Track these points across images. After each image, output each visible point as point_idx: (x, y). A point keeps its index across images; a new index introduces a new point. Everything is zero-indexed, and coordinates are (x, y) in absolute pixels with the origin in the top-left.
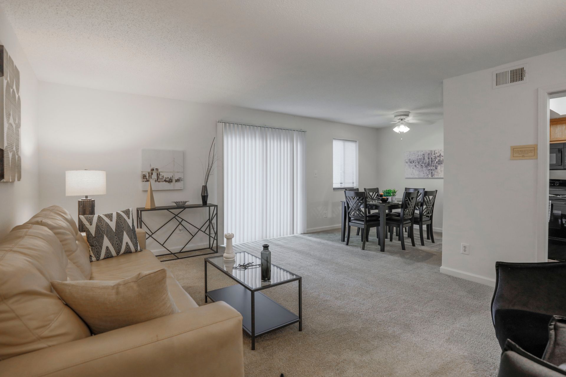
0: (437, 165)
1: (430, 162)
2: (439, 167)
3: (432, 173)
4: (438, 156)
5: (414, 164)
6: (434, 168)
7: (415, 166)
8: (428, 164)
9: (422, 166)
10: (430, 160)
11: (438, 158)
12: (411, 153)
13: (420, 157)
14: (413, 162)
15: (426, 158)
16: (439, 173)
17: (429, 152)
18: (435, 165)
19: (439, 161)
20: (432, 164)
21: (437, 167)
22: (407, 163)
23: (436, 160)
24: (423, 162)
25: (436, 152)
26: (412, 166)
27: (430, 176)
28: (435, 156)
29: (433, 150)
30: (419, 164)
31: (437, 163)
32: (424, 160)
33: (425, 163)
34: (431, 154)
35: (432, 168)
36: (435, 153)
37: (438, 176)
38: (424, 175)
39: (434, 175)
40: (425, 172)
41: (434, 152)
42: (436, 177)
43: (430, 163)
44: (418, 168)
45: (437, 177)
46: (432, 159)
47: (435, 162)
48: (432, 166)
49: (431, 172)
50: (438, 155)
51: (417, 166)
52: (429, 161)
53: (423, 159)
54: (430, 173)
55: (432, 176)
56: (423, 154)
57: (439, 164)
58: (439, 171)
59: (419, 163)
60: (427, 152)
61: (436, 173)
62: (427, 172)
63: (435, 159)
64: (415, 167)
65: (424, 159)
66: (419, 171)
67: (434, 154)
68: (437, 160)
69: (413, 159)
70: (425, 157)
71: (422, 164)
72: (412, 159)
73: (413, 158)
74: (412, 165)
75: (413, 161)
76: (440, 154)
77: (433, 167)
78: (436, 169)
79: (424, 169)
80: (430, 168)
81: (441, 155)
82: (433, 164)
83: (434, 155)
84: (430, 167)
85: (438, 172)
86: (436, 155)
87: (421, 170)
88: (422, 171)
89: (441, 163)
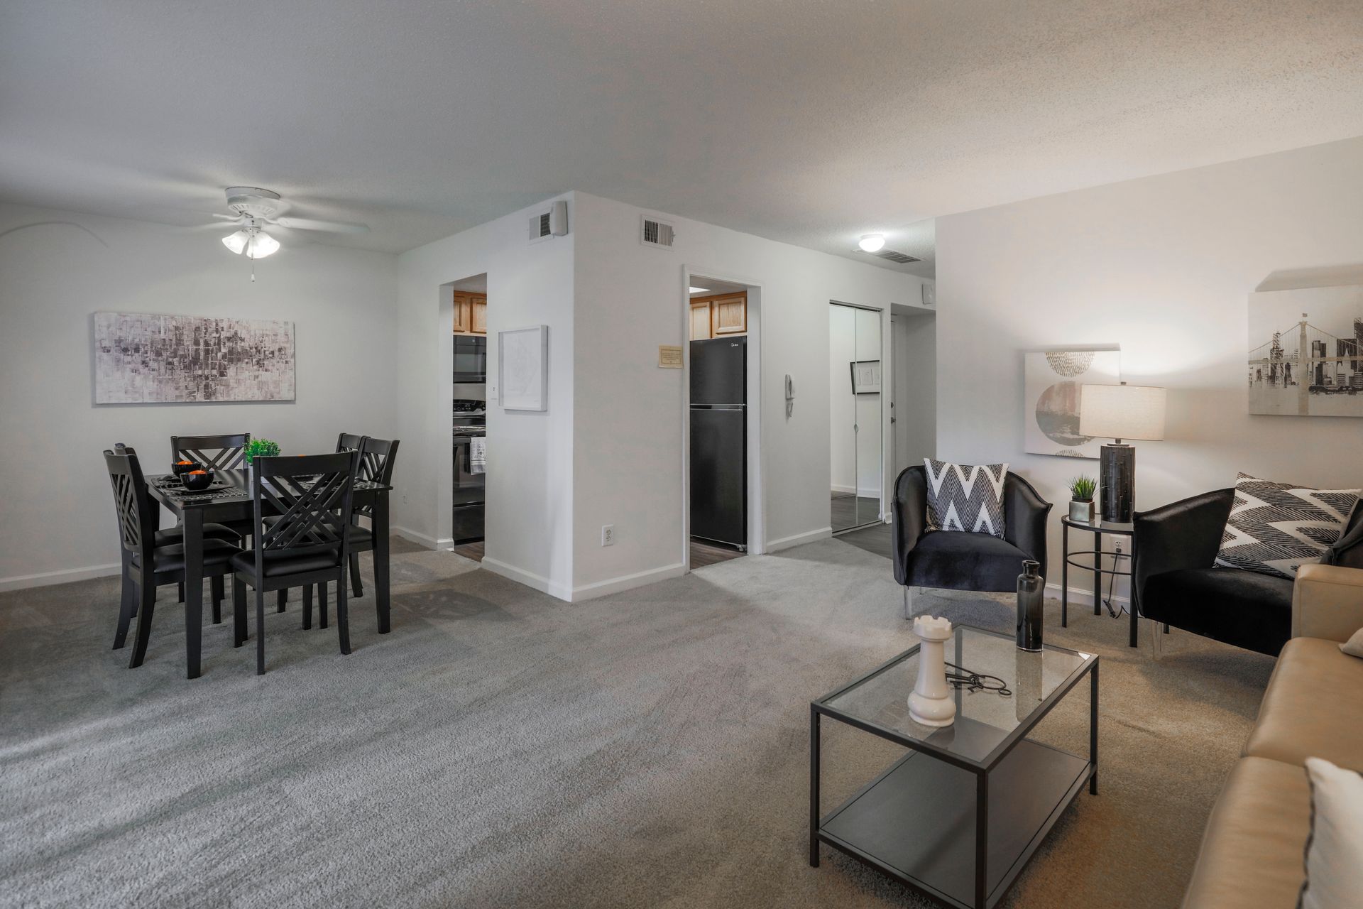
0: (226, 363)
1: (202, 354)
2: (231, 371)
3: (206, 386)
4: (229, 339)
5: (138, 357)
6: (214, 372)
7: (143, 362)
8: (195, 360)
9: (170, 363)
10: (202, 347)
11: (229, 344)
12: (128, 319)
13: (162, 336)
14: (137, 350)
15: (188, 341)
16: (233, 388)
17: (198, 323)
18: (218, 362)
19: (231, 352)
20: (206, 358)
21: (225, 369)
22: (108, 351)
23: (220, 348)
24: (175, 354)
25: (220, 325)
26: (129, 363)
27: (200, 397)
28: (220, 337)
29: (213, 319)
30: (160, 358)
31: (224, 357)
32: (177, 344)
33: (183, 356)
34: (206, 329)
35: (207, 372)
36: (220, 329)
37: (228, 395)
38: (177, 393)
39: (214, 394)
40: (182, 384)
41: (217, 325)
42: (221, 399)
43: (202, 357)
44: (153, 370)
45: (226, 399)
46: (207, 344)
47: (220, 355)
48: (207, 365)
49: (204, 383)
50: (228, 335)
51: (152, 364)
52: (197, 350)
53: (174, 341)
54: (202, 386)
55: (208, 396)
56: (177, 328)
57: (231, 361)
58: (232, 383)
59: (158, 354)
60: (190, 323)
61: (222, 387)
62: (192, 385)
63: (219, 344)
64: (141, 367)
65: (179, 342)
66: (160, 382)
67: (217, 331)
68: (224, 350)
69: (137, 340)
70: (185, 337)
71: (170, 360)
72: (130, 338)
73: (131, 336)
74: (129, 359)
75: (133, 346)
76: (236, 333)
77: (213, 369)
78: (222, 374)
79: (180, 374)
80: (200, 372)
81: (239, 335)
82: (210, 362)
83: (214, 335)
84: (201, 368)
85: (227, 385)
86: (224, 334)
87: (167, 376)
88: (173, 380)
89: (239, 360)
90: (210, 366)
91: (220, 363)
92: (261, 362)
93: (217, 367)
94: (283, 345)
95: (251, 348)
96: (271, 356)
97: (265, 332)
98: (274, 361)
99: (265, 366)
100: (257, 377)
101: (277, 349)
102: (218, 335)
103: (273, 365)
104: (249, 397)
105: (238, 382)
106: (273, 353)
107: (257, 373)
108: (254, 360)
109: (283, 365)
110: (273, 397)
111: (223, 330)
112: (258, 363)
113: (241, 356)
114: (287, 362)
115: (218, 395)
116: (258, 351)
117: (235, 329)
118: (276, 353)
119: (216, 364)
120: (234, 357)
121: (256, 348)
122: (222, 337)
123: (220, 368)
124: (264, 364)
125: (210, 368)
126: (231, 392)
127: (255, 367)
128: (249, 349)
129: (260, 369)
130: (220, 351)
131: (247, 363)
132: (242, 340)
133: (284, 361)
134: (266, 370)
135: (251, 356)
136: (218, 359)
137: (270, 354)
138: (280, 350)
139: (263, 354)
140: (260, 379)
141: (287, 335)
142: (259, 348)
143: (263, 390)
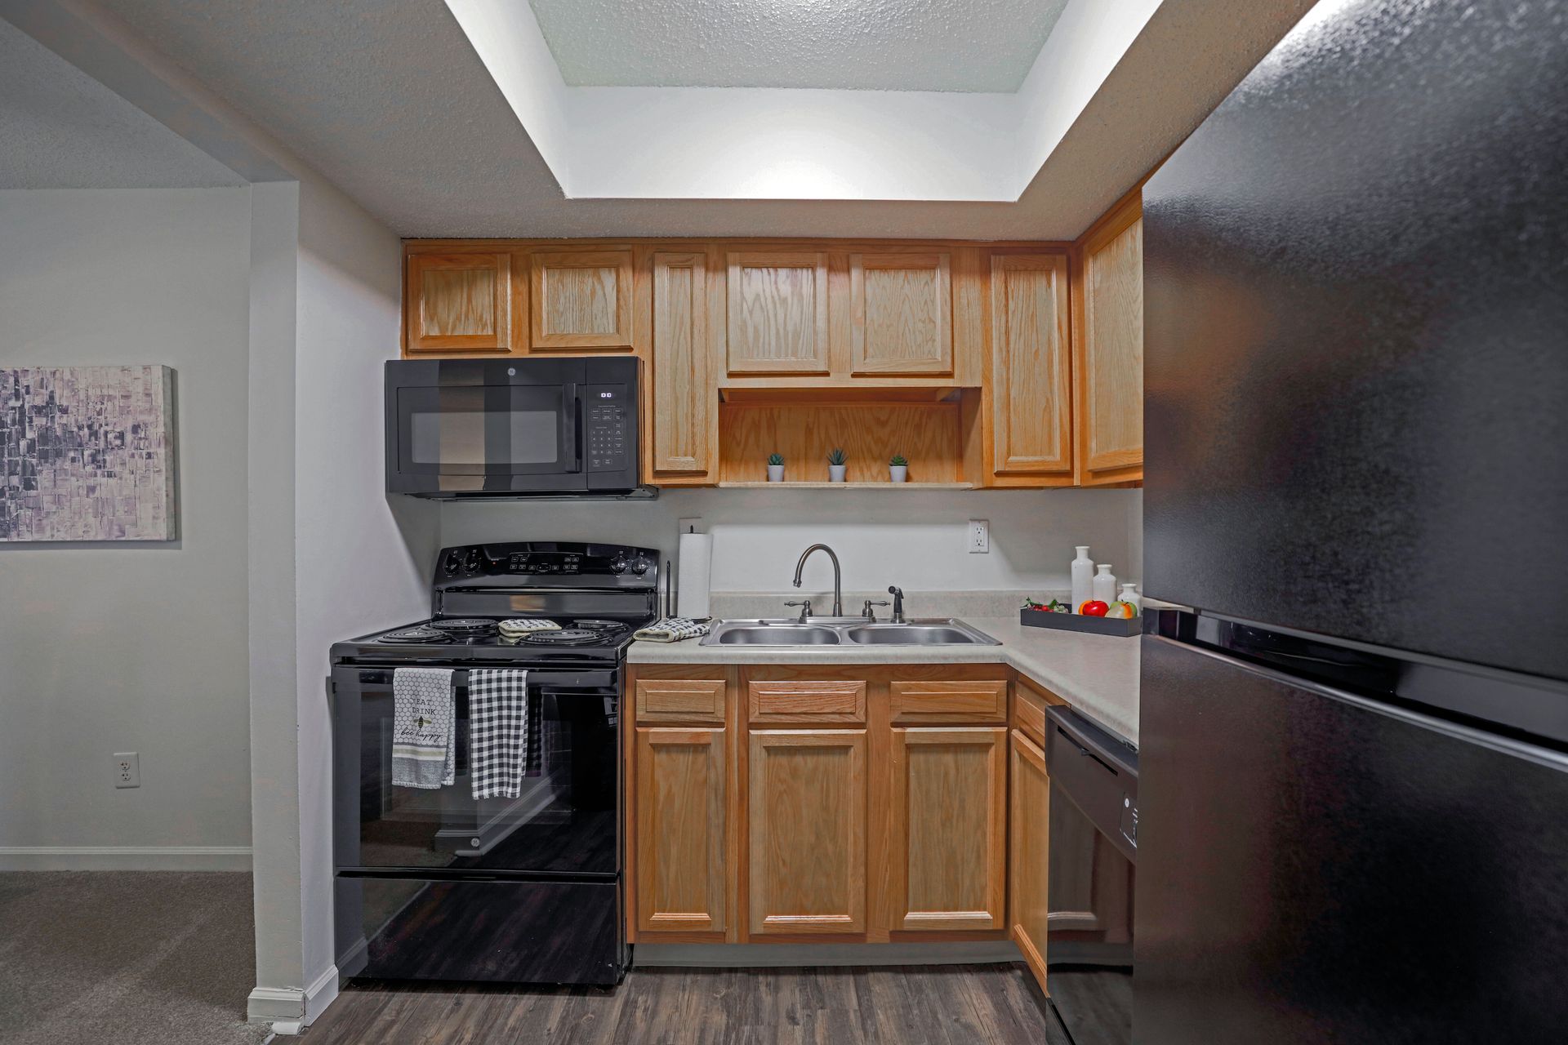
0: (34, 461)
2: (44, 478)
4: (39, 410)
6: (15, 480)
11: (40, 421)
16: (48, 513)
18: (20, 460)
19: (45, 436)
21: (33, 473)
23: (24, 430)
25: (24, 382)
28: (23, 406)
29: (9, 370)
31: (31, 447)
36: (23, 391)
37: (41, 529)
39: (16, 525)
41: (17, 381)
42: (28, 538)
45: (36, 537)
47: (23, 444)
50: (39, 401)
55: (4, 530)
57: (44, 456)
58: (47, 503)
61: (29, 513)
63: (22, 422)
67: (17, 395)
68: (30, 435)
76: (52, 397)
77: (12, 473)
78: (28, 486)
81: (57, 401)
82: (6, 459)
83: (13, 403)
85: (38, 509)
86: (29, 401)
89: (59, 454)
90: (6, 467)
91: (24, 462)
92: (100, 458)
93: (19, 469)
94: (141, 418)
95: (80, 428)
96: (118, 442)
97: (105, 392)
98: (125, 454)
99: (108, 465)
100: (91, 489)
101: (129, 428)
102: (19, 404)
103: (123, 464)
104: (78, 534)
105: (57, 500)
106: (121, 436)
107: (91, 482)
108: (86, 453)
109: (141, 463)
110: (123, 533)
111: (28, 392)
112: (94, 458)
113: (63, 446)
114: (149, 456)
115: (23, 528)
116: (94, 434)
117: (51, 388)
118: (129, 437)
119: (17, 464)
120: (49, 447)
121: (90, 427)
122: (27, 406)
123: (24, 473)
124: (105, 461)
125: (6, 472)
126: (44, 522)
127: (89, 468)
128: (75, 429)
129: (99, 472)
130: (24, 436)
131: (73, 460)
132: (64, 411)
133: (144, 453)
134: (110, 475)
135: (80, 445)
136: (21, 453)
137: (116, 438)
138: (135, 429)
139: (103, 438)
140: (97, 494)
141: (148, 395)
142: (96, 427)
143: (105, 518)
